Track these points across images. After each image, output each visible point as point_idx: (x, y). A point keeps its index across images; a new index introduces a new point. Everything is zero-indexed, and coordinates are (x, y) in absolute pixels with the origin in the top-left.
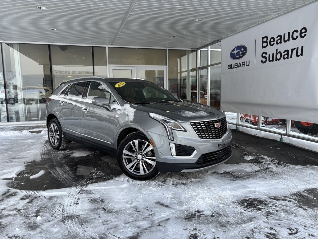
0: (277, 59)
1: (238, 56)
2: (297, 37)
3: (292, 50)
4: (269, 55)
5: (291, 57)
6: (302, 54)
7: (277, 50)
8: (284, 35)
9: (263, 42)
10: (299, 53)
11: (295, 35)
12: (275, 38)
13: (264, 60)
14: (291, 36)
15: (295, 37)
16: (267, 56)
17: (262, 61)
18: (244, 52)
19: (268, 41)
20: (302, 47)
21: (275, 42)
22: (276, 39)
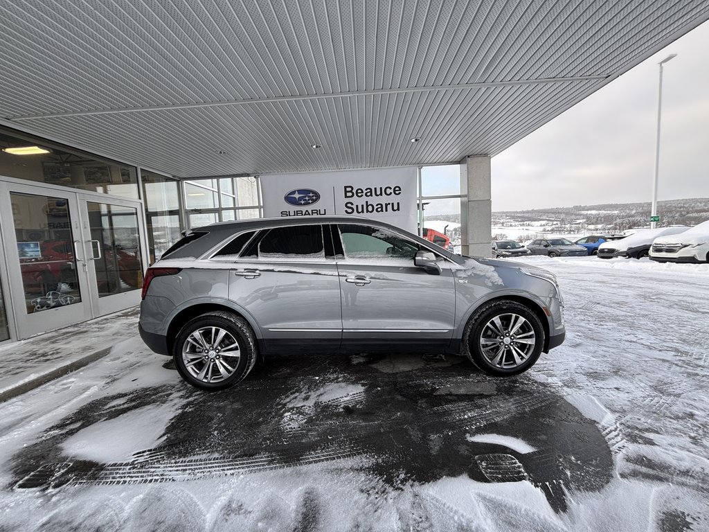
0: (367, 211)
1: (303, 202)
2: (391, 193)
3: (386, 205)
4: (357, 206)
5: (386, 211)
6: (398, 209)
7: (367, 202)
8: (375, 189)
9: (346, 192)
10: (396, 208)
11: (388, 191)
12: (364, 190)
13: (350, 211)
14: (384, 191)
15: (388, 193)
16: (354, 207)
17: (346, 211)
18: (314, 198)
19: (354, 191)
20: (398, 204)
21: (364, 194)
22: (365, 192)
